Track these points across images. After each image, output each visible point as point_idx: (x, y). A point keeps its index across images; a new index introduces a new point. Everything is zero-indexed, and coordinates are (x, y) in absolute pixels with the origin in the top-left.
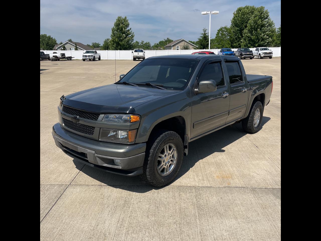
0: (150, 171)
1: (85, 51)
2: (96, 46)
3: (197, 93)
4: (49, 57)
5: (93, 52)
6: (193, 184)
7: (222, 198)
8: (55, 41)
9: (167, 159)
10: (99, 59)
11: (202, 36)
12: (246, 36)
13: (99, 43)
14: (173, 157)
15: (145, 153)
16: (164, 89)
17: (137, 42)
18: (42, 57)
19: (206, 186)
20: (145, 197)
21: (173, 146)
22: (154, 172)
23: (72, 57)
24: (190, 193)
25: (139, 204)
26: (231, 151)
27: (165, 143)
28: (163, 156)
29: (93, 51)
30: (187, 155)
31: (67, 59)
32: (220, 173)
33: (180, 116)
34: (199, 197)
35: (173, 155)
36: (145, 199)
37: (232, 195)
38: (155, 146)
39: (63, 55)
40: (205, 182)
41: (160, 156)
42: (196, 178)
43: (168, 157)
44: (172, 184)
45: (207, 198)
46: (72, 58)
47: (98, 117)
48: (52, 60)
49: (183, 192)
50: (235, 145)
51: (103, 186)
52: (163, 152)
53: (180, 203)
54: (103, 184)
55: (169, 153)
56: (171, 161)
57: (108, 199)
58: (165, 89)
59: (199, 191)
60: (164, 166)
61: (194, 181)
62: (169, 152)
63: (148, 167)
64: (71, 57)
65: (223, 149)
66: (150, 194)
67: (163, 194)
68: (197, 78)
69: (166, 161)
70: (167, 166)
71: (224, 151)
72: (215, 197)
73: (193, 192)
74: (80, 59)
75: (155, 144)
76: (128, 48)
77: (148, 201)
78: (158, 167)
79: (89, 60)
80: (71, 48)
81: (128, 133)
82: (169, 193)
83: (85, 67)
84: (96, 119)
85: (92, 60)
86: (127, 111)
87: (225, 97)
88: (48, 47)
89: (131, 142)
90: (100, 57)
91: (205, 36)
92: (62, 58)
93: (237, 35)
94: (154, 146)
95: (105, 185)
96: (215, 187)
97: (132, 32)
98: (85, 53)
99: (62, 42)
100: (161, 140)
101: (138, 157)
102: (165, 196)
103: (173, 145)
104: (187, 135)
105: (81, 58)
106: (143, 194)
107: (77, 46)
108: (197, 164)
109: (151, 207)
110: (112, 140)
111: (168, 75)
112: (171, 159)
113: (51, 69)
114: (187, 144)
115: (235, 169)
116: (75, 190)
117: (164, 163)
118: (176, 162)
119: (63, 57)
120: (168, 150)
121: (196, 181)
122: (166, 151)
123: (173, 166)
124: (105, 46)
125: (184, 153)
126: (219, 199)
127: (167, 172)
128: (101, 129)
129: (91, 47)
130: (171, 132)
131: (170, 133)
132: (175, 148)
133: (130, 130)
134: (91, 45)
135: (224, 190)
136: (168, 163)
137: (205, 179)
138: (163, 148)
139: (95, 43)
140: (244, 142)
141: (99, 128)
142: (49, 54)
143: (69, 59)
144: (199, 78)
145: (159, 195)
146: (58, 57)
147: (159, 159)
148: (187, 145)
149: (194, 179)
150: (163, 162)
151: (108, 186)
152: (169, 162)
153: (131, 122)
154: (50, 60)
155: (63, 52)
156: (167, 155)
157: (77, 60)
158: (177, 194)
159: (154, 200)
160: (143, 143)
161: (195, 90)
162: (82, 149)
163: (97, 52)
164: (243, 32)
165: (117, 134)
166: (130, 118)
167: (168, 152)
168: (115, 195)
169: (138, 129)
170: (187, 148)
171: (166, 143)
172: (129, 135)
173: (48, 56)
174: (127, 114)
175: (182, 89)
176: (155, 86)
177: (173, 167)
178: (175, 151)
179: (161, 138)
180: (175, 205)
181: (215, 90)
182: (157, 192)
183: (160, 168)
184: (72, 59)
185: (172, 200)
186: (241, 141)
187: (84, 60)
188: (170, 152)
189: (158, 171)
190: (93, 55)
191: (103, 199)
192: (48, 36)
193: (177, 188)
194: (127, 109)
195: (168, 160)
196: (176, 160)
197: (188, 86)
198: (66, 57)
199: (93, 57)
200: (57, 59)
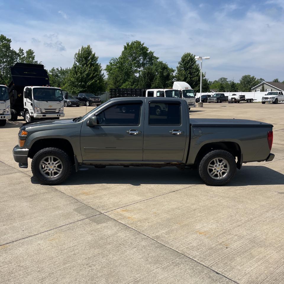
5: (276, 94)
9: (51, 167)
15: (27, 155)
21: (58, 159)
23: (253, 99)
28: (47, 163)
29: (277, 92)
31: (246, 101)
39: (242, 97)
41: (44, 162)
48: (230, 102)
60: (48, 171)
70: (51, 172)
74: (260, 102)
80: (257, 90)
92: (242, 100)
98: (267, 95)
104: (75, 155)
105: (261, 100)
112: (56, 168)
118: (61, 172)
120: (52, 160)
122: (49, 161)
127: (52, 176)
132: (60, 161)
133: (21, 140)
136: (53, 170)
138: (46, 157)
142: (228, 97)
143: (249, 102)
146: (236, 99)
147: (42, 164)
150: (47, 167)
154: (228, 102)
155: (243, 94)
156: (51, 163)
163: (283, 93)
169: (25, 140)
173: (226, 98)
177: (58, 175)
183: (43, 171)
184: (253, 101)
187: (263, 103)
188: (55, 163)
190: (274, 97)
196: (61, 170)
198: (246, 99)
199: (275, 99)
200: (236, 101)
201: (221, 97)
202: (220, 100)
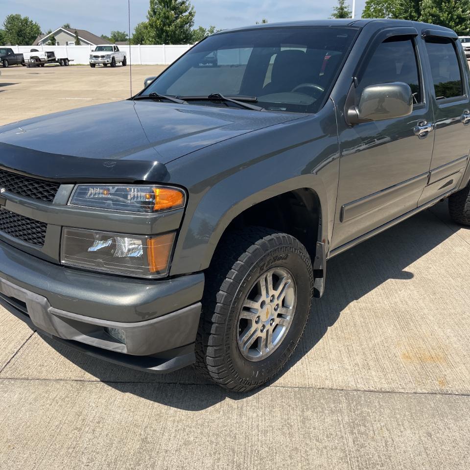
0: (217, 355)
1: (95, 46)
2: (120, 38)
3: (355, 122)
4: (23, 61)
5: (111, 49)
6: (339, 380)
7: (430, 435)
8: (38, 29)
9: (267, 313)
10: (124, 63)
11: (336, 12)
12: (429, 12)
13: (125, 32)
14: (283, 305)
15: (200, 304)
16: (259, 108)
17: (201, 29)
18: (9, 60)
19: (379, 387)
20: (202, 425)
21: (286, 275)
22: (229, 357)
23: (69, 59)
24: (333, 412)
25: (183, 452)
26: (429, 277)
27: (262, 269)
28: (256, 305)
29: (111, 45)
30: (323, 296)
31: (58, 64)
32: (410, 345)
33: (306, 189)
34: (362, 429)
35: (283, 301)
36: (202, 433)
37: (460, 423)
38: (232, 281)
39: (51, 54)
40: (374, 373)
41: (248, 306)
42: (346, 360)
43: (269, 307)
44: (281, 381)
45: (386, 434)
46: (69, 61)
47: (56, 190)
48: (29, 65)
49: (314, 408)
50: (435, 259)
51: (86, 383)
52: (255, 294)
53: (306, 451)
54: (88, 376)
55: (273, 296)
56: (280, 316)
57: (94, 431)
58: (263, 110)
59: (359, 407)
60: (259, 334)
61: (342, 372)
62: (272, 292)
63: (210, 342)
64: (67, 59)
65: (406, 269)
66: (218, 415)
67: (255, 415)
68: (354, 79)
69: (264, 318)
70: (267, 331)
71: (409, 276)
72: (409, 431)
73: (341, 411)
74: (86, 64)
75: (233, 273)
76: (182, 40)
77: (212, 442)
78: (241, 339)
79: (103, 66)
80: (69, 43)
81: (144, 243)
82: (271, 411)
83: (93, 78)
84: (49, 197)
85: (109, 65)
86: (145, 173)
87: (424, 136)
88: (21, 38)
89: (158, 272)
90: (126, 60)
91: (342, 13)
92: (49, 61)
93: (408, 11)
94: (228, 280)
95: (95, 378)
96: (402, 391)
97: (191, 6)
98: (95, 51)
99: (50, 30)
100: (249, 263)
101: (179, 318)
102: (260, 424)
103: (283, 273)
104: (324, 241)
105: (87, 62)
106: (197, 413)
107: (79, 37)
108: (345, 313)
109: (218, 466)
110: (98, 264)
111: (268, 80)
112: (279, 311)
113: (24, 82)
114: (323, 267)
115: (449, 330)
116: (6, 395)
117: (260, 326)
118: (291, 318)
119: (50, 59)
120: (270, 286)
121: (347, 369)
122: (264, 292)
123: (284, 329)
124: (138, 39)
125: (314, 289)
126: (423, 438)
127: (266, 346)
128: (65, 230)
129: (109, 39)
130: (281, 235)
131: (278, 238)
132: (290, 281)
133: (151, 236)
134: (110, 36)
135: (433, 405)
136: (271, 324)
137: (371, 363)
138: (255, 283)
139: (118, 33)
140: (458, 249)
141: (60, 228)
142: (22, 54)
143: (63, 64)
144: (359, 80)
145: (244, 419)
146: (39, 60)
147: (245, 315)
148: (322, 270)
149: (341, 362)
150: (257, 322)
151: (102, 384)
152: (273, 320)
153: (157, 211)
154: (26, 66)
155: (50, 48)
156: (268, 300)
157: (80, 65)
158: (295, 418)
159: (228, 439)
160: (194, 273)
161: (350, 112)
162: (13, 287)
163: (119, 48)
164: (421, 4)
165: (113, 246)
166: (151, 196)
167: (271, 294)
168: (118, 416)
169: (178, 231)
170: (321, 276)
171: (265, 269)
172: (151, 251)
173: (20, 57)
174: (142, 182)
175: (312, 109)
176: (237, 102)
177: (282, 332)
178: (289, 287)
179: (250, 255)
180: (290, 457)
181: (409, 111)
182: (238, 407)
183: (246, 340)
184: (70, 63)
185: (281, 438)
186: (450, 247)
187: (93, 65)
188: (277, 293)
189: (242, 350)
190: (110, 55)
191: (80, 429)
192: (22, 17)
193: (295, 395)
194: (143, 166)
195: (269, 316)
196: (291, 312)
197: (329, 100)
198: (57, 60)
199: (111, 59)
200: (38, 63)
201: (7, 55)
202: (8, 62)
